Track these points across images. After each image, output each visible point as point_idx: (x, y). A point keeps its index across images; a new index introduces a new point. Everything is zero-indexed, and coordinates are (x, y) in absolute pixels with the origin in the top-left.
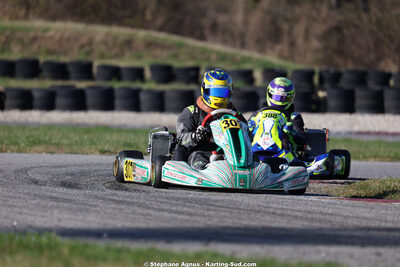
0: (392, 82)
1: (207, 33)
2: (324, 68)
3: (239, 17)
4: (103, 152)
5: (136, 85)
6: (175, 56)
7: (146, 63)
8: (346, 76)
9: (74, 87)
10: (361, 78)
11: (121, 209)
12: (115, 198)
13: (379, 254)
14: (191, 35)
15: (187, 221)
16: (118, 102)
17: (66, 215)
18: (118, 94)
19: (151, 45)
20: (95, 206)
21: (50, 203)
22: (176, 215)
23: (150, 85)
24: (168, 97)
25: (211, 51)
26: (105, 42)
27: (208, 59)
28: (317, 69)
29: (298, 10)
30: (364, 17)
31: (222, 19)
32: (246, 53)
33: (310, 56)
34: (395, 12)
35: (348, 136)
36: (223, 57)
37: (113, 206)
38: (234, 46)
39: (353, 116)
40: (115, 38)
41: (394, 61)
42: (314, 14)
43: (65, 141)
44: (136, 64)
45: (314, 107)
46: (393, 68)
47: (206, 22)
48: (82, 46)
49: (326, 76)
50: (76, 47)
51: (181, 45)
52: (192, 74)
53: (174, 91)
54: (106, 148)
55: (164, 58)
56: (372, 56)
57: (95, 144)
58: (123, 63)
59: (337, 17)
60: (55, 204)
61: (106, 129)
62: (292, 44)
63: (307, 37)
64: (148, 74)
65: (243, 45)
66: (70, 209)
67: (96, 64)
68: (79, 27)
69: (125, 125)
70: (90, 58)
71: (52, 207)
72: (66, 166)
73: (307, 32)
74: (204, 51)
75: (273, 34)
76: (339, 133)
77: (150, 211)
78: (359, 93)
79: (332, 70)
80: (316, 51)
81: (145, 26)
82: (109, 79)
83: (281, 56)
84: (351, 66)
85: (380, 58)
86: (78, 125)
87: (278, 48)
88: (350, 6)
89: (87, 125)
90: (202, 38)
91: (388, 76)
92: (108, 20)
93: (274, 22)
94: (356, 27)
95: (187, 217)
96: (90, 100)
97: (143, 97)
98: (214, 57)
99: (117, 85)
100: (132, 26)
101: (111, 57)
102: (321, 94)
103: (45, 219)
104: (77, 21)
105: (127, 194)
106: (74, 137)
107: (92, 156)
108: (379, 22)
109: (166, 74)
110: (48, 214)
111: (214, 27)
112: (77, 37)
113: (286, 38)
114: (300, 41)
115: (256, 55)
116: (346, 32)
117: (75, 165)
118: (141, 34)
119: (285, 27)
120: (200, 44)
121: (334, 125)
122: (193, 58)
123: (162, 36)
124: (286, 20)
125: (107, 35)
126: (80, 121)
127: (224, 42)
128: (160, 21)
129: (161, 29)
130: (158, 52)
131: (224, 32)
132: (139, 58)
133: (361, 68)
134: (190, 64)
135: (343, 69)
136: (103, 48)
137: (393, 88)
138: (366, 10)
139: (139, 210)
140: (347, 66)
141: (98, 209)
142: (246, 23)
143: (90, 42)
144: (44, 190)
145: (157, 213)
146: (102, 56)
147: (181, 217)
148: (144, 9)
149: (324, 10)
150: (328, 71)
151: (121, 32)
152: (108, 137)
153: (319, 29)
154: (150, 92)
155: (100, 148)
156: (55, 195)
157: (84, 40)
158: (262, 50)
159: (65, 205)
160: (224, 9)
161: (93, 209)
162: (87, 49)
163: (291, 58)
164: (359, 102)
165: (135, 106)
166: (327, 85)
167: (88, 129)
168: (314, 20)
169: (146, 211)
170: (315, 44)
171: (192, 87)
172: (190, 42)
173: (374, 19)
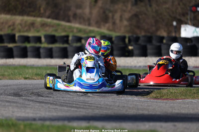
0: (164, 41)
1: (71, 18)
2: (130, 35)
3: (87, 11)
4: (26, 78)
5: (38, 45)
6: (56, 31)
7: (41, 34)
8: (142, 39)
9: (7, 46)
10: (149, 39)
11: (42, 106)
12: (38, 100)
13: (175, 126)
14: (63, 20)
15: (76, 111)
16: (29, 54)
17: (16, 110)
18: (29, 50)
19: (44, 25)
20: (29, 105)
21: (7, 104)
22: (70, 108)
23: (44, 45)
24: (54, 50)
25: (74, 28)
26: (21, 24)
27: (72, 31)
28: (127, 35)
29: (116, 7)
30: (149, 9)
31: (79, 11)
32: (91, 28)
33: (123, 29)
34: (164, 6)
35: (144, 68)
36: (80, 31)
37: (38, 104)
38: (85, 25)
39: (147, 58)
40: (26, 22)
41: (165, 31)
42: (124, 8)
43: (6, 73)
44: (37, 34)
45: (127, 54)
46: (164, 34)
47: (71, 13)
48: (10, 26)
49: (132, 38)
50: (6, 27)
51: (59, 25)
52: (65, 39)
53: (57, 47)
54: (27, 76)
55: (50, 31)
56: (154, 28)
57: (21, 74)
58: (30, 34)
59: (136, 9)
60: (9, 104)
61: (25, 67)
62: (114, 23)
63: (121, 20)
64: (43, 39)
65: (89, 25)
66: (17, 106)
67: (17, 35)
68: (8, 17)
69: (33, 65)
70: (13, 32)
71: (8, 105)
72: (10, 86)
73: (121, 17)
74: (70, 28)
75: (104, 19)
76: (140, 67)
77: (57, 107)
78: (149, 47)
79: (135, 36)
80: (126, 26)
81: (40, 16)
82: (24, 42)
83: (108, 29)
84: (143, 34)
85: (157, 30)
86: (10, 65)
87: (107, 25)
88: (142, 4)
89: (15, 65)
90: (69, 21)
91: (163, 38)
92: (22, 13)
93: (104, 12)
94: (145, 14)
95: (76, 109)
96: (15, 53)
97: (42, 51)
98: (75, 30)
99: (28, 45)
100: (34, 16)
101: (24, 32)
102: (130, 48)
103: (6, 112)
104: (6, 14)
105: (44, 98)
106: (10, 71)
107: (21, 80)
108: (157, 11)
109: (52, 39)
110: (7, 109)
111: (75, 16)
112: (7, 22)
113: (110, 20)
114: (118, 21)
115: (96, 29)
116: (140, 17)
117: (14, 85)
118: (39, 20)
119: (110, 15)
120: (68, 24)
121: (138, 62)
122: (65, 31)
123: (49, 20)
124: (111, 11)
125: (22, 20)
126: (11, 63)
127: (80, 23)
128: (47, 14)
129: (48, 17)
130: (47, 28)
131: (80, 18)
132: (38, 32)
133: (149, 35)
134: (63, 34)
135: (140, 35)
136: (20, 27)
137: (165, 44)
138: (151, 6)
139: (51, 106)
140: (142, 34)
141: (30, 106)
142: (91, 13)
143: (14, 24)
144: (2, 97)
145: (61, 108)
146: (20, 31)
147: (73, 109)
148: (40, 7)
149: (129, 6)
150: (132, 36)
151: (29, 19)
152: (27, 71)
153: (127, 15)
154: (44, 48)
155: (24, 76)
156: (8, 100)
157: (10, 23)
158: (99, 27)
159: (15, 104)
160: (79, 6)
161: (28, 106)
162: (12, 28)
163: (114, 30)
164: (149, 51)
165: (38, 55)
166: (132, 43)
167: (15, 67)
168: (124, 11)
169: (55, 107)
170: (125, 23)
171: (65, 45)
172: (63, 23)
173: (154, 10)
